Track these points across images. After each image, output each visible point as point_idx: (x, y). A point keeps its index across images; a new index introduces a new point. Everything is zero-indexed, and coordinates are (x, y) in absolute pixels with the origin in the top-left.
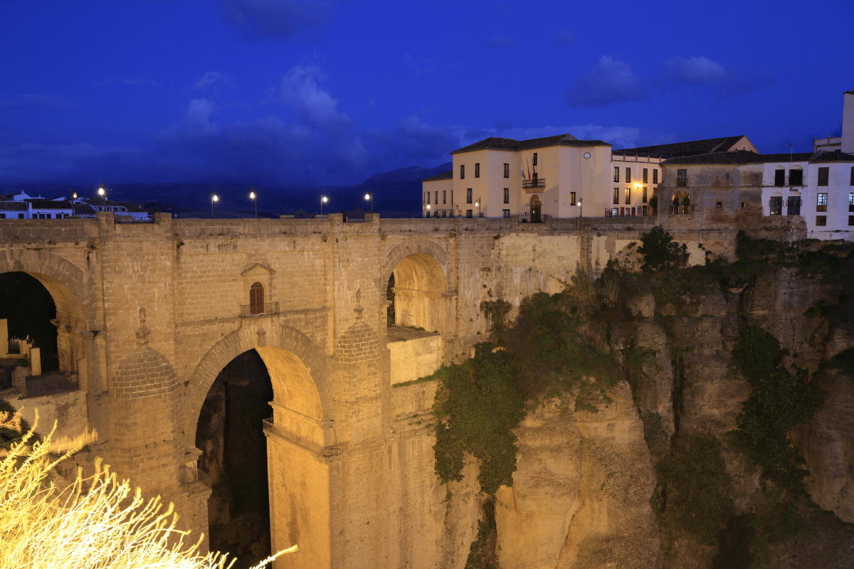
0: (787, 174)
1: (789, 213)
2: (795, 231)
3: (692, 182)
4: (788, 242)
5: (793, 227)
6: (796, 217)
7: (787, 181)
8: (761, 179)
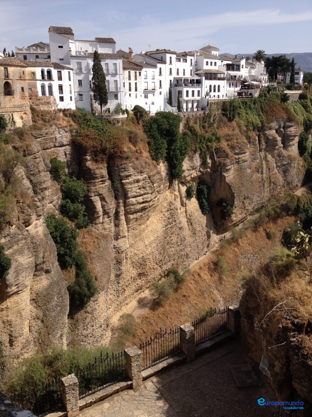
0: (46, 73)
1: (49, 95)
2: (53, 104)
3: (11, 76)
4: (51, 111)
5: (52, 102)
6: (52, 97)
7: (46, 78)
8: (36, 75)
